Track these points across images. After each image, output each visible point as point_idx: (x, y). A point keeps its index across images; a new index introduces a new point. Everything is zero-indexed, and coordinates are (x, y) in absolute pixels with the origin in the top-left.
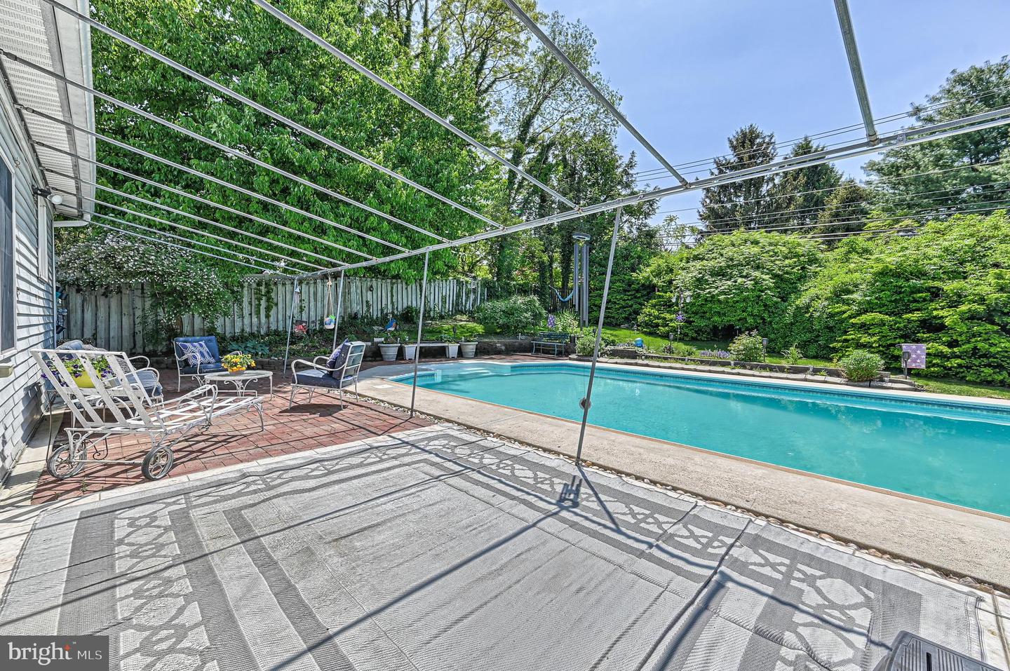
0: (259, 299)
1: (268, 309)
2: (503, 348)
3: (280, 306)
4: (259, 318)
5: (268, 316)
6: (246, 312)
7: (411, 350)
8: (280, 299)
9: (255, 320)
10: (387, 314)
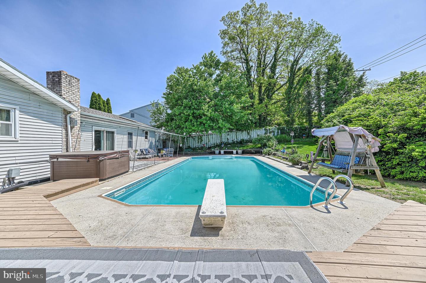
0: (199, 140)
1: (201, 142)
2: (254, 152)
3: (204, 141)
4: (199, 144)
5: (201, 143)
6: (196, 143)
7: (222, 152)
8: (204, 139)
9: (198, 144)
10: (235, 142)
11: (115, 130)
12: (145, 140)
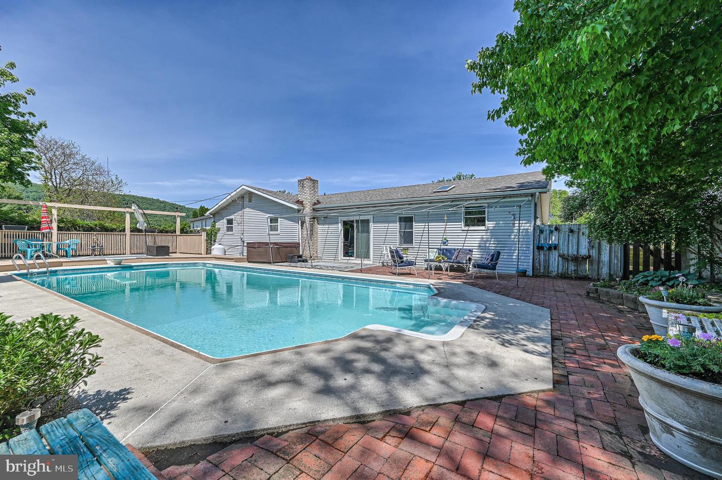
11: (370, 217)
12: (467, 228)
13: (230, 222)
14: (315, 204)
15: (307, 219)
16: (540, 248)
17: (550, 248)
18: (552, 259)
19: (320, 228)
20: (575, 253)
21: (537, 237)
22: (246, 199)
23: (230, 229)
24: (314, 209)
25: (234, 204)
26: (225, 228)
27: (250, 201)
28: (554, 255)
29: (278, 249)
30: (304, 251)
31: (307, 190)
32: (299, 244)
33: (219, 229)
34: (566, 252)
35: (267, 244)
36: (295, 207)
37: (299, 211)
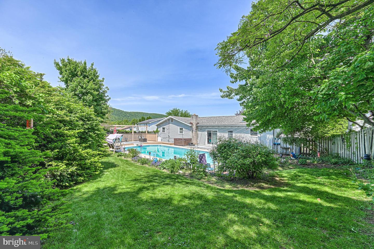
11: (217, 130)
12: (251, 136)
13: (164, 129)
14: (197, 124)
15: (194, 130)
16: (275, 144)
17: (278, 145)
18: (278, 148)
19: (199, 133)
20: (285, 147)
21: (274, 141)
22: (170, 121)
23: (164, 131)
24: (197, 126)
25: (165, 122)
26: (162, 131)
27: (172, 121)
28: (279, 146)
29: (185, 141)
30: (194, 141)
31: (194, 119)
32: (191, 139)
33: (159, 131)
34: (283, 146)
35: (182, 139)
36: (190, 125)
37: (191, 126)
